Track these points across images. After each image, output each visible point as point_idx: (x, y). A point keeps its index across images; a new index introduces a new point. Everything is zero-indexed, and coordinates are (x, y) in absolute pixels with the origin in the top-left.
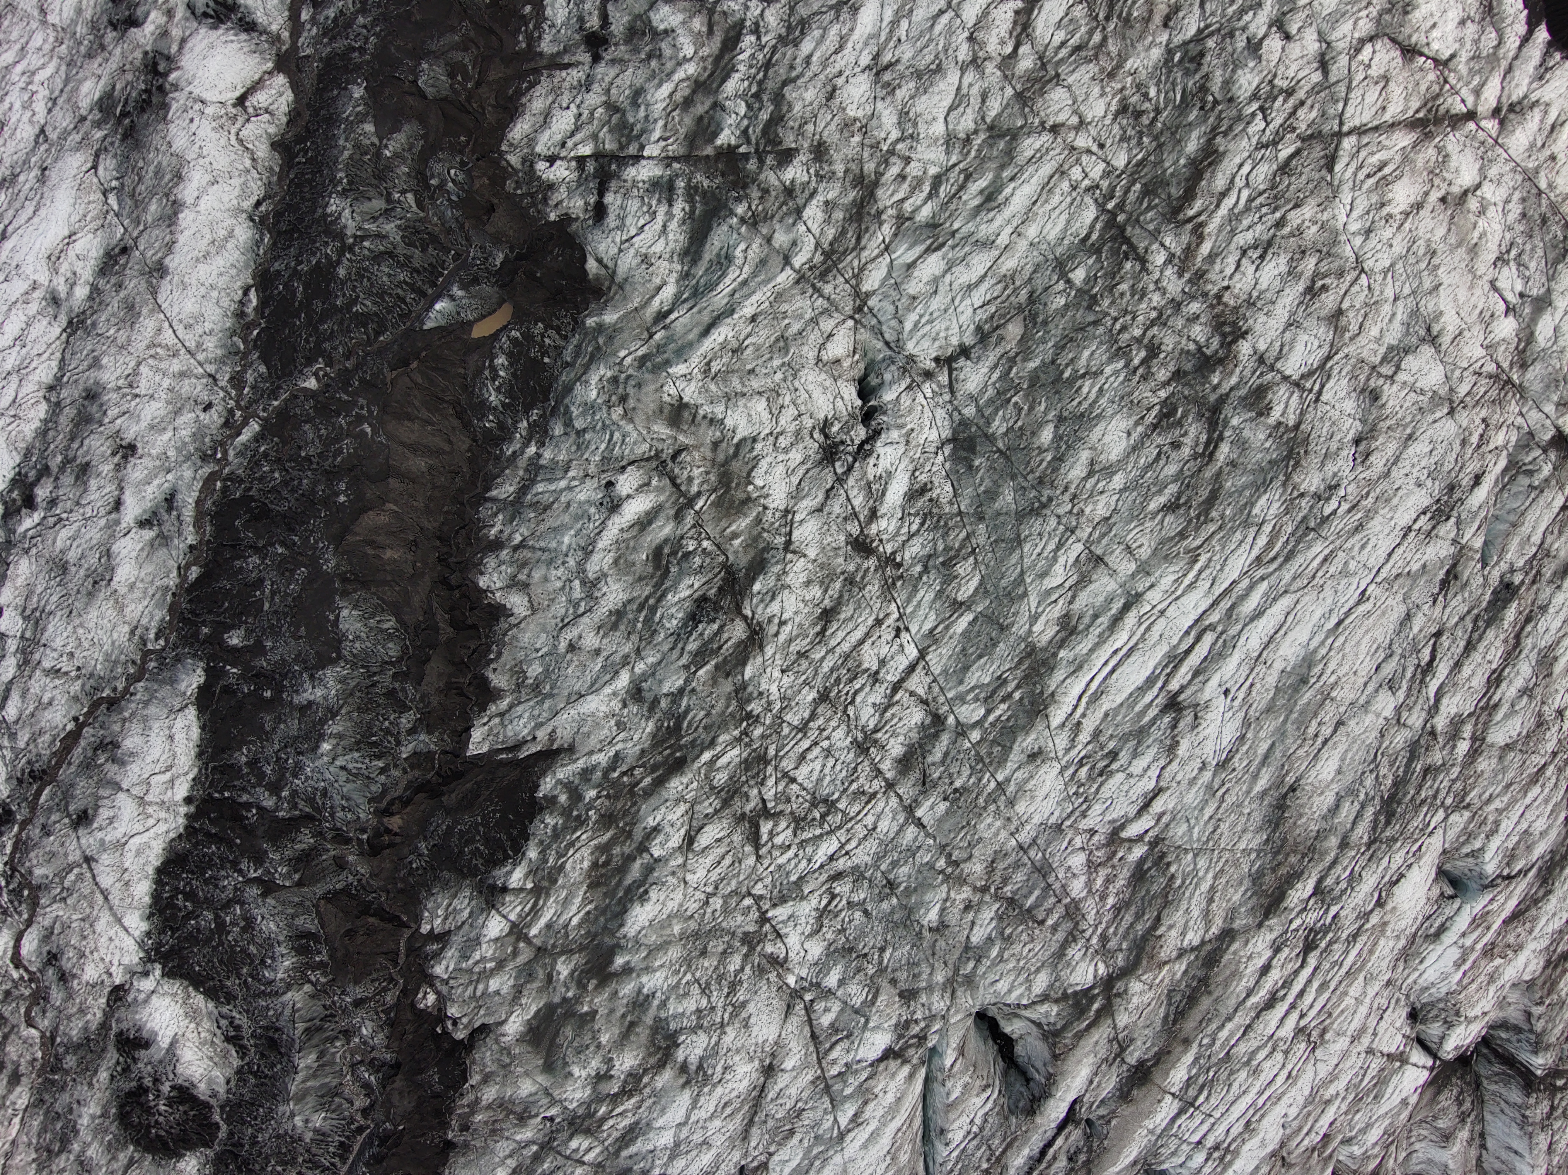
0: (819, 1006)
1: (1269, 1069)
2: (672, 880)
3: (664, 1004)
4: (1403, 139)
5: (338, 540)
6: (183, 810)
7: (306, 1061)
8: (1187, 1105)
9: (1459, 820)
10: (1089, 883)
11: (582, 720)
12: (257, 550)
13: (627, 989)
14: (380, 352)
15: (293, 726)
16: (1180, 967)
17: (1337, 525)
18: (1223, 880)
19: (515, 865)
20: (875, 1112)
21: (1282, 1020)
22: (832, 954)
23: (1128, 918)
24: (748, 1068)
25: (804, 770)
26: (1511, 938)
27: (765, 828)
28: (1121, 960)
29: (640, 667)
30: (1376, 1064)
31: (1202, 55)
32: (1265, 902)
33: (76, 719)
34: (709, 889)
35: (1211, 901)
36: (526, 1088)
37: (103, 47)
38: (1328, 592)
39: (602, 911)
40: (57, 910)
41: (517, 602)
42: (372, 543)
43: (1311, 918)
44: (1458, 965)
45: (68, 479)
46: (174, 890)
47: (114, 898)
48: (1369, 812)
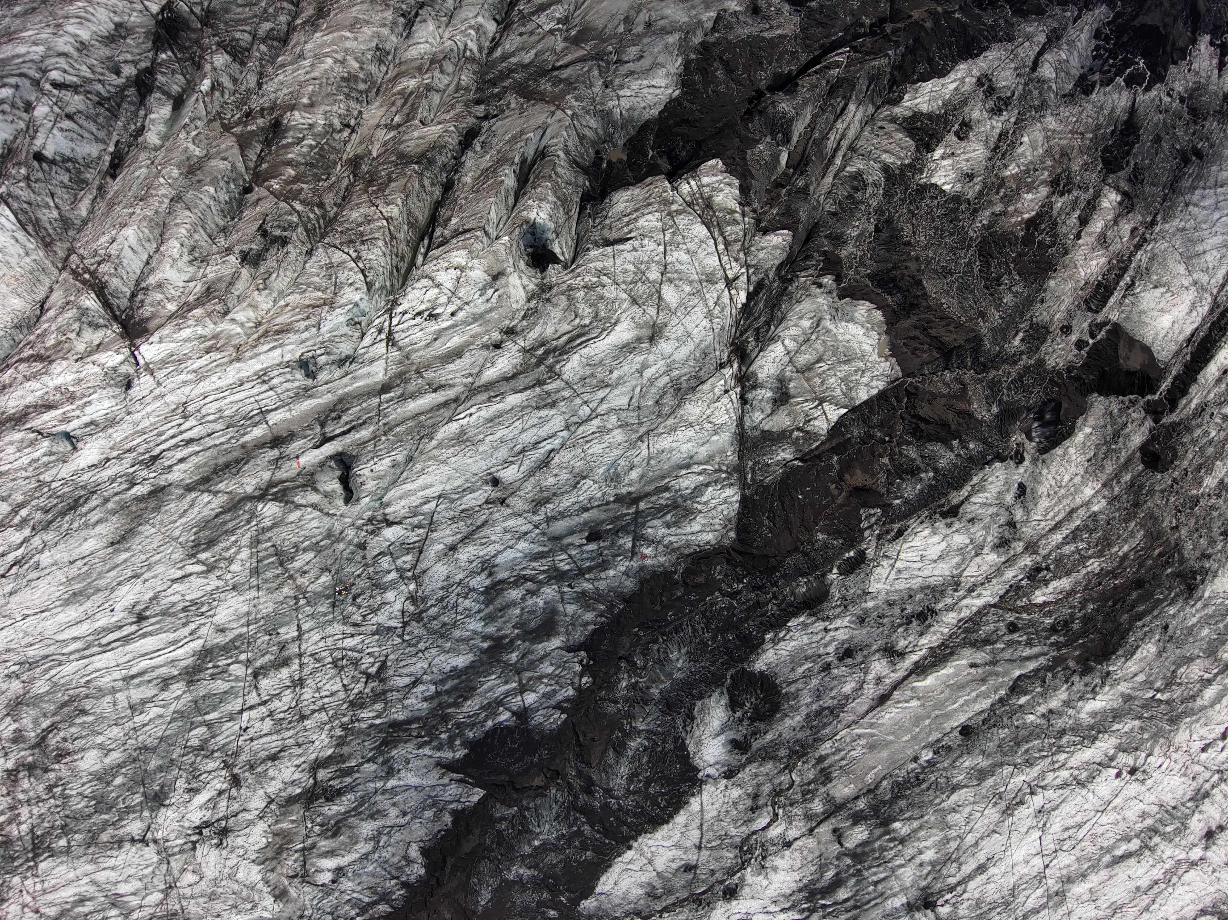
0: (407, 566)
1: (213, 407)
2: (435, 670)
3: (479, 611)
6: (635, 844)
7: (656, 690)
8: (264, 413)
9: (47, 477)
10: (238, 553)
11: (424, 775)
13: (491, 629)
15: (548, 860)
16: (221, 486)
17: (17, 658)
18: (173, 518)
19: (501, 723)
20: (415, 499)
21: (190, 429)
22: (383, 588)
23: (230, 525)
24: (461, 556)
25: (336, 687)
26: (57, 396)
27: (374, 669)
28: (248, 506)
29: (380, 784)
30: (161, 374)
32: (159, 495)
33: (661, 917)
34: (420, 654)
35: (185, 511)
36: (571, 609)
38: (39, 630)
39: (479, 674)
40: (733, 831)
41: (414, 852)
43: (144, 473)
44: (90, 402)
46: (663, 809)
47: (697, 822)
48: (84, 509)
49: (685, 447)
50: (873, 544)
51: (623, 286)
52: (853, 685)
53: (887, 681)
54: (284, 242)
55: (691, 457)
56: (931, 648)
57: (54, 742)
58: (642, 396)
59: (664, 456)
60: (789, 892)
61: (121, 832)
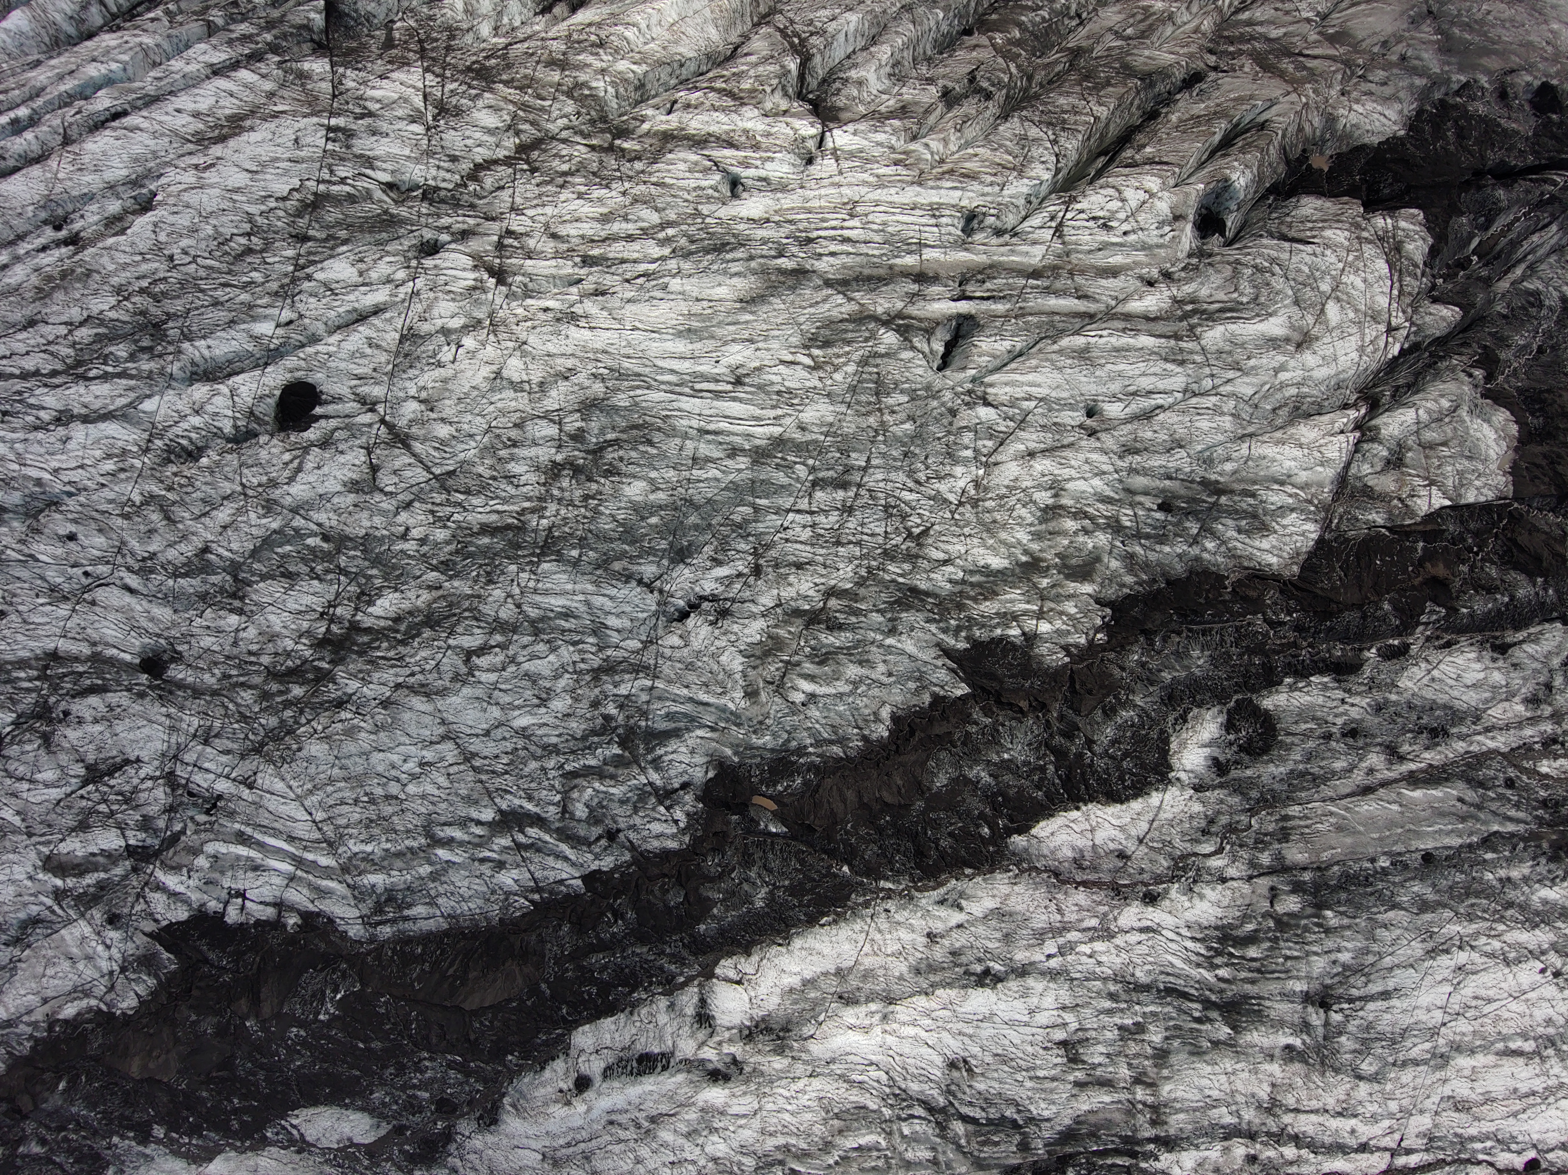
0: (985, 451)
1: (880, 218)
2: (970, 558)
3: (1031, 525)
4: (417, 447)
5: (907, 807)
6: (1084, 808)
7: (1167, 676)
8: (921, 245)
9: (705, 209)
10: (845, 364)
11: (921, 648)
12: (937, 845)
13: (1035, 547)
14: (812, 846)
15: (1008, 778)
16: (857, 295)
17: (610, 363)
18: (804, 304)
19: (1010, 636)
20: (1019, 392)
21: (852, 228)
22: (957, 461)
23: (850, 335)
24: (1036, 465)
25: (878, 530)
26: (743, 139)
27: (916, 531)
28: (872, 325)
29: (879, 637)
30: (845, 164)
31: (442, 562)
32: (801, 276)
33: (1076, 887)
34: (963, 538)
35: (817, 303)
36: (1115, 564)
37: (754, 1070)
38: (643, 346)
39: (1006, 583)
40: (1177, 842)
41: (885, 713)
42: (899, 792)
43: (794, 249)
44: (772, 159)
45: (964, 959)
46: (1125, 788)
47: (1150, 816)
48: (729, 256)
49: (1288, 464)
50: (1420, 642)
51: (1292, 283)
52: (1345, 764)
53: (1379, 776)
54: (988, 96)
55: (1289, 476)
56: (1431, 765)
57: (610, 456)
58: (1265, 397)
59: (1264, 463)
60: (1206, 924)
61: (635, 568)
